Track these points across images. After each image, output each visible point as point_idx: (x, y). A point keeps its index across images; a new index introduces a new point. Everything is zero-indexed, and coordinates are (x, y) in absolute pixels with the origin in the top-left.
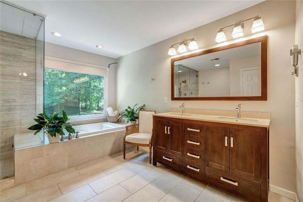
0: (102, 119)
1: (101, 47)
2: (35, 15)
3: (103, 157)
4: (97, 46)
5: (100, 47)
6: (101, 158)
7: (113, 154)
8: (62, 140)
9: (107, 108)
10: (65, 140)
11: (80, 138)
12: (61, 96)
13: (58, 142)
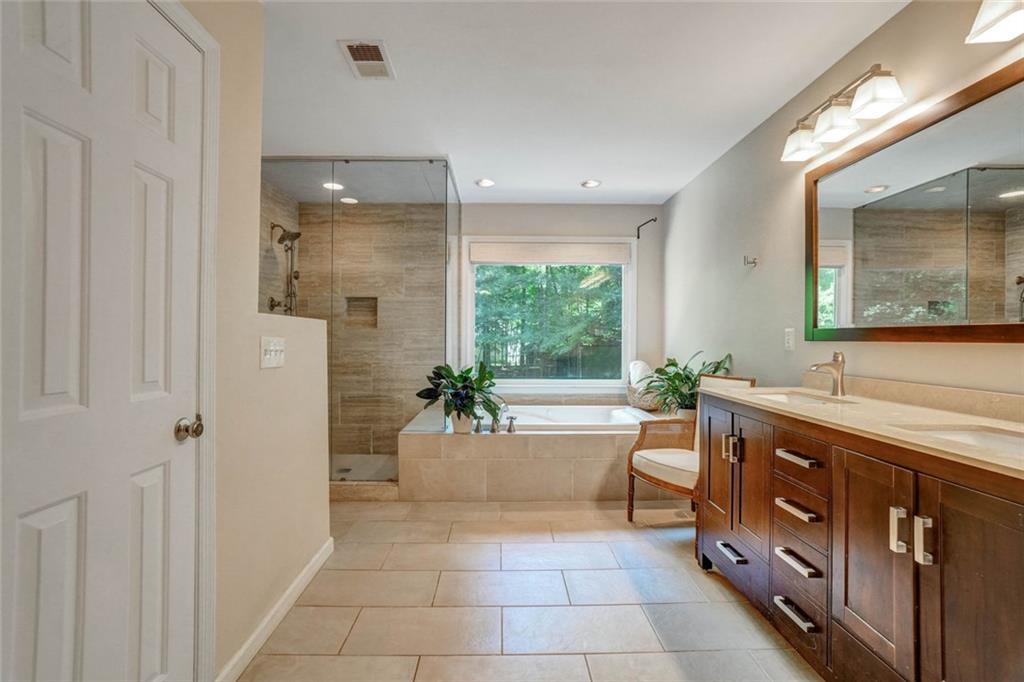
0: (614, 396)
1: (596, 184)
2: (431, 161)
3: (575, 500)
4: (584, 185)
5: (592, 184)
6: (570, 500)
7: (604, 499)
8: (477, 430)
9: (632, 361)
10: (484, 433)
11: (517, 433)
12: (580, 326)
13: (468, 434)
